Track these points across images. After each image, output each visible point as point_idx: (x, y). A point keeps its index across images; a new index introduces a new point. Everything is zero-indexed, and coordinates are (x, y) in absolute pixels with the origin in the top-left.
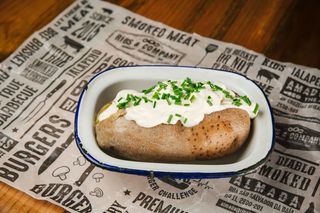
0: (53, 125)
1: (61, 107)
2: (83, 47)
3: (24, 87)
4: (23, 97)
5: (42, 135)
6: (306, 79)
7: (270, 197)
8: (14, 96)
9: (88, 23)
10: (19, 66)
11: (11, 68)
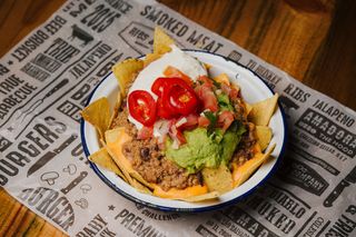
0: (48, 127)
1: (58, 109)
2: (92, 39)
3: (23, 84)
4: (22, 94)
5: (36, 134)
6: (329, 112)
7: (250, 232)
8: (13, 91)
9: (102, 6)
10: (20, 60)
11: (10, 63)
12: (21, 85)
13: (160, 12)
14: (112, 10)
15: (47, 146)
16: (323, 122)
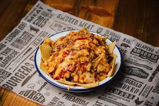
0: (27, 67)
1: (30, 59)
2: (39, 30)
3: (13, 51)
4: (13, 55)
5: (22, 70)
6: (143, 47)
8: (9, 54)
9: (41, 17)
10: (10, 41)
11: (6, 42)
12: (12, 51)
13: (65, 16)
14: (45, 18)
15: (28, 74)
16: (141, 51)
